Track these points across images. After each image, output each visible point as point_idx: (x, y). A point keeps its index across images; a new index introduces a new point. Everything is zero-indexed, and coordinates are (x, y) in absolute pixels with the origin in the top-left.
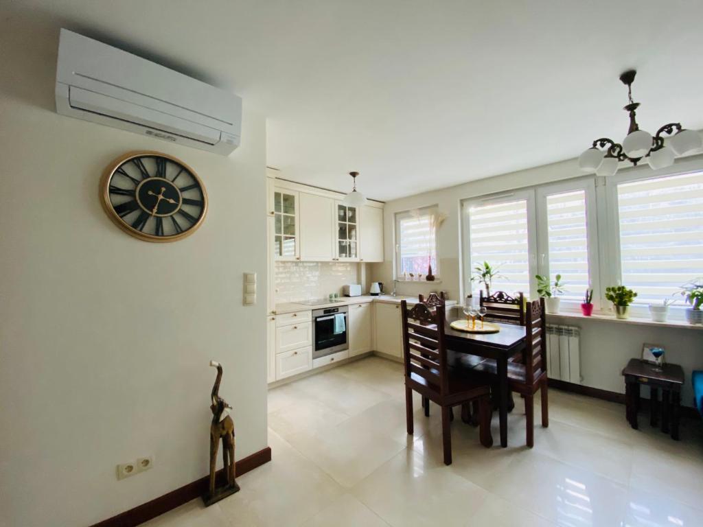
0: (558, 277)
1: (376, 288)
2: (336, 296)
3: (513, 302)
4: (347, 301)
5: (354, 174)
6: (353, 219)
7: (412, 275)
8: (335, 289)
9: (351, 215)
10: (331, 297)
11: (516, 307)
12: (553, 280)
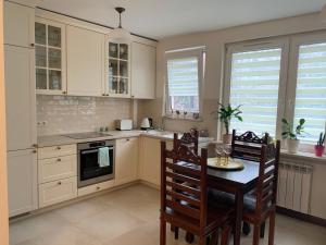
0: (302, 121)
1: (146, 123)
2: (107, 130)
3: (259, 141)
4: (116, 135)
5: (120, 10)
6: (124, 55)
7: (178, 112)
8: (108, 123)
9: (122, 50)
10: (101, 130)
11: (259, 146)
12: (296, 123)
